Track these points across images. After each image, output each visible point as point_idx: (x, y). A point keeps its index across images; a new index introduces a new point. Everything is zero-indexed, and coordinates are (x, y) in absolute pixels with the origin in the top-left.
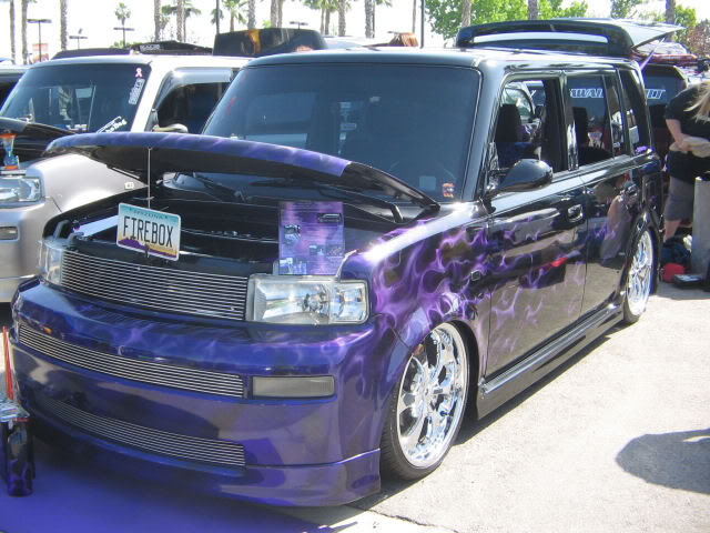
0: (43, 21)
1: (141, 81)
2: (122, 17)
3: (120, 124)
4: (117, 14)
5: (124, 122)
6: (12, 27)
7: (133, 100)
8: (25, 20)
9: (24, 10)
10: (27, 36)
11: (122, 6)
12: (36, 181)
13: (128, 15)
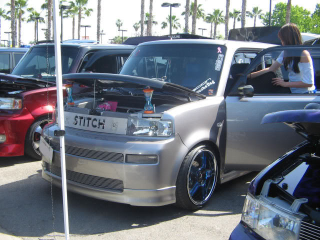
0: (88, 26)
1: (221, 56)
2: (119, 26)
3: (211, 83)
4: (117, 24)
5: (213, 82)
6: (73, 29)
7: (217, 68)
8: (80, 26)
9: (79, 21)
10: (80, 33)
11: (119, 20)
12: (169, 122)
13: (121, 25)
